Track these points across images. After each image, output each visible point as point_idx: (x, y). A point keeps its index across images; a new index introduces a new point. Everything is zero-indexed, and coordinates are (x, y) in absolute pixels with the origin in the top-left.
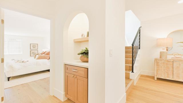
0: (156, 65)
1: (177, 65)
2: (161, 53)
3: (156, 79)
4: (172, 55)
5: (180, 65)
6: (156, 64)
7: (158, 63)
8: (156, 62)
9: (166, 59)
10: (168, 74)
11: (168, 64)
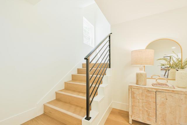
0: (130, 98)
1: (162, 99)
2: (138, 75)
3: (131, 122)
4: (152, 78)
5: (167, 99)
6: (130, 95)
7: (134, 93)
8: (130, 92)
9: (145, 88)
10: (148, 115)
11: (149, 96)
